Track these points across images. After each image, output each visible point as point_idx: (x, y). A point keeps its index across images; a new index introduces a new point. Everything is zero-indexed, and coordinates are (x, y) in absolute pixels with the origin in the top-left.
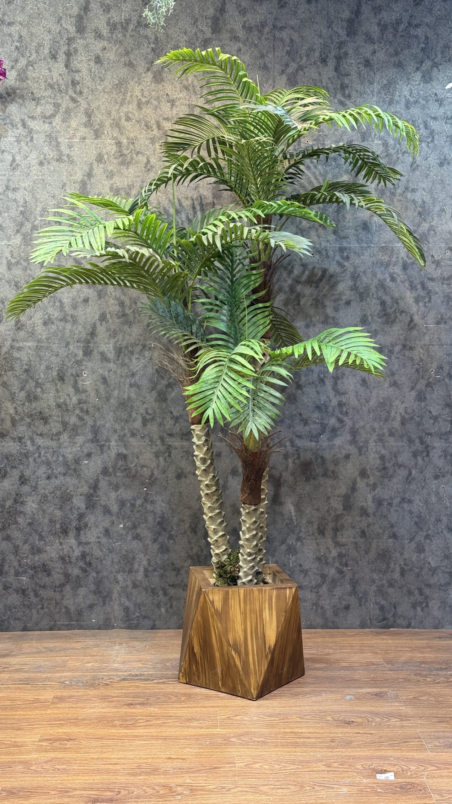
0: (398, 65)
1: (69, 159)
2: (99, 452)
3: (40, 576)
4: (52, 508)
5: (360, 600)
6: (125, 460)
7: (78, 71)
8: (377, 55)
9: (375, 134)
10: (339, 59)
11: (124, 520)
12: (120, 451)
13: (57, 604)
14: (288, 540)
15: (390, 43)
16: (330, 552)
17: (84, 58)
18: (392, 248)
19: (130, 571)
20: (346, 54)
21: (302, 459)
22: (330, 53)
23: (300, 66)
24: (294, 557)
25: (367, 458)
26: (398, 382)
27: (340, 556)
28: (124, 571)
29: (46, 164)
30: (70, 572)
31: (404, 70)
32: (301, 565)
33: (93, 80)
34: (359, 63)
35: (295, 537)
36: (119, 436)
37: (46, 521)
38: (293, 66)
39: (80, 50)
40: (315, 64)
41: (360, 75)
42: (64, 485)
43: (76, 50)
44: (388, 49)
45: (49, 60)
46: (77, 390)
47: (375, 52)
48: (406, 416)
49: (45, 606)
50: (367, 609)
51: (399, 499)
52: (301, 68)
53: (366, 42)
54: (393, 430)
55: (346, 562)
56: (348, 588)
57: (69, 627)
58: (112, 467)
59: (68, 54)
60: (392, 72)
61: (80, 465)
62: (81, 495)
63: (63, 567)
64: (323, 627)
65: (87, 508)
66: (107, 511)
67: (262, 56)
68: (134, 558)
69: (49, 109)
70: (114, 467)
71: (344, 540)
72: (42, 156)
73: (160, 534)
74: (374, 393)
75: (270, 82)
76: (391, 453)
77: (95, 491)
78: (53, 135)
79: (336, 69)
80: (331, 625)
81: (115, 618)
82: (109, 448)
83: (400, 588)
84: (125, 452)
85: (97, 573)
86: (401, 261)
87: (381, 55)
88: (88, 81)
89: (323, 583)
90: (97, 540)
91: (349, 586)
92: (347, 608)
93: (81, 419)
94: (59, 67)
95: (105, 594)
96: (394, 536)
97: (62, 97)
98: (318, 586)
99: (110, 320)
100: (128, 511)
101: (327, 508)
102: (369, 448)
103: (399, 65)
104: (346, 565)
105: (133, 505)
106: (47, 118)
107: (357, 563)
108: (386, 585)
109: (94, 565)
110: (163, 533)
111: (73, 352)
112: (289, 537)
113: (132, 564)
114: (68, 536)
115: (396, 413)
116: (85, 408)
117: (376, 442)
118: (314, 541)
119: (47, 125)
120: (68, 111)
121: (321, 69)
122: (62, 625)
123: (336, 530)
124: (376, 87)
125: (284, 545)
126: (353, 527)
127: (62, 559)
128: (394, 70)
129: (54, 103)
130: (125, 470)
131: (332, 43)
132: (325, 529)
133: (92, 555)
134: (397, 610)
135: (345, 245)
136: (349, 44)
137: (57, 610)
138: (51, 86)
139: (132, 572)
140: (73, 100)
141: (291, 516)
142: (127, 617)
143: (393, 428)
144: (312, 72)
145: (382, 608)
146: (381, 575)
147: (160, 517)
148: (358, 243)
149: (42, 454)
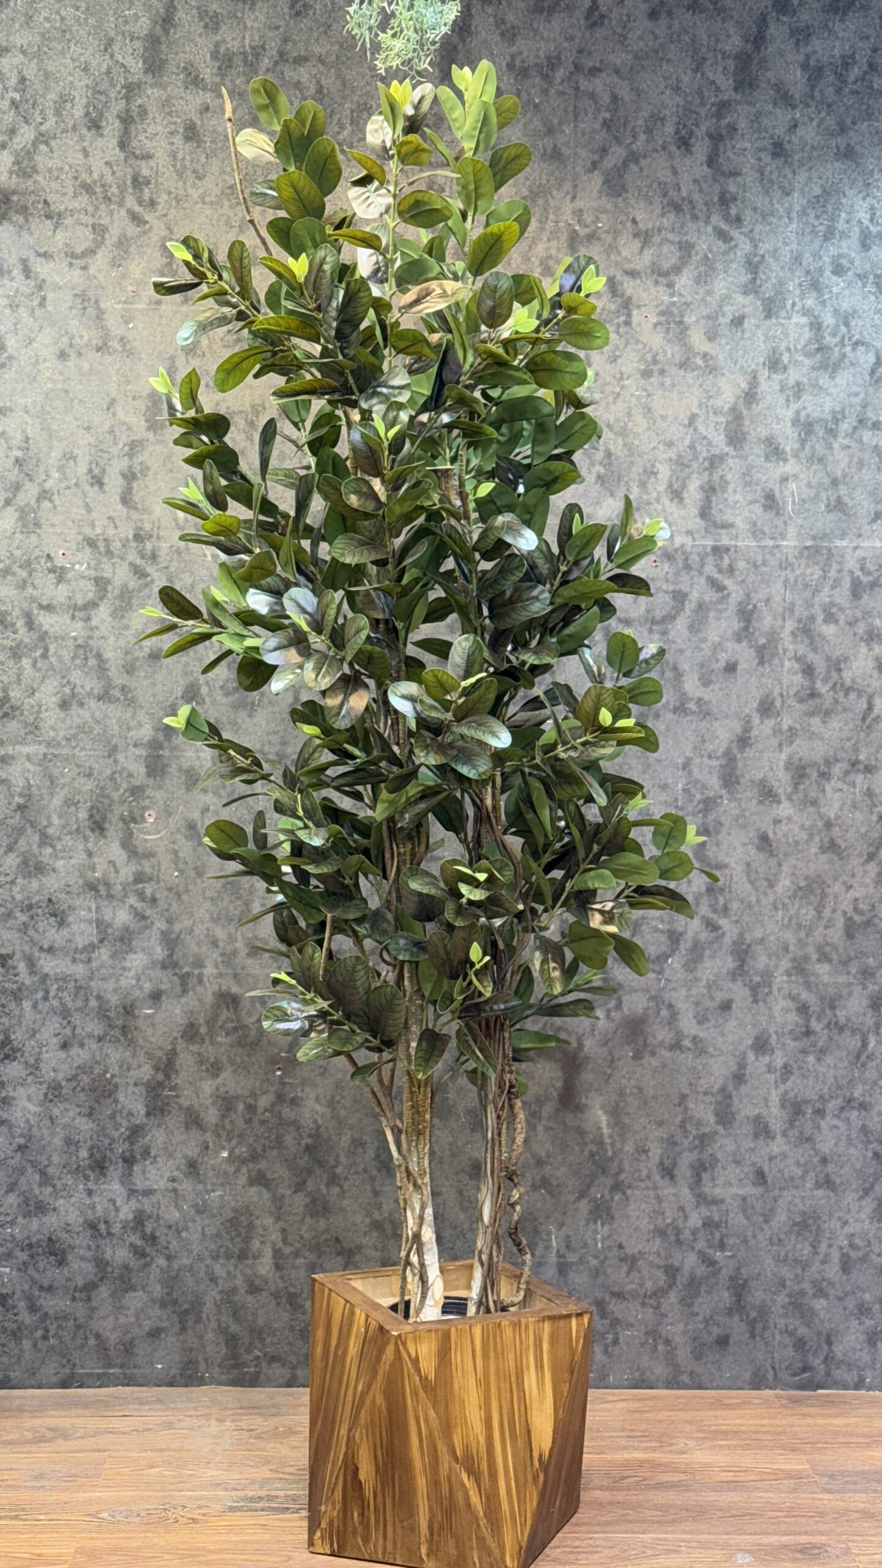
0: (846, 156)
1: (124, 346)
2: (178, 989)
3: (41, 1265)
4: (71, 1114)
5: (752, 1324)
6: (236, 1009)
7: (148, 157)
8: (800, 131)
9: (794, 305)
10: (716, 138)
11: (229, 1140)
12: (224, 988)
13: (78, 1327)
14: (593, 1191)
15: (829, 106)
16: (686, 1218)
17: (160, 129)
18: (829, 550)
19: (243, 1256)
20: (733, 128)
21: (625, 1010)
22: (697, 126)
23: (633, 153)
24: (607, 1228)
25: (770, 1009)
26: (839, 841)
27: (709, 1224)
28: (228, 1257)
29: (73, 356)
30: (108, 1255)
31: (858, 164)
32: (621, 1246)
33: (180, 175)
34: (761, 150)
35: (609, 1182)
36: (222, 955)
37: (58, 1141)
38: (617, 153)
39: (152, 109)
40: (664, 148)
41: (762, 174)
42: (98, 1063)
43: (143, 112)
44: (822, 120)
45: (84, 131)
46: (133, 853)
47: (795, 126)
48: (857, 918)
49: (51, 1333)
50: (766, 1344)
51: (839, 1102)
52: (633, 157)
53: (775, 104)
54: (828, 949)
55: (721, 1240)
56: (727, 1298)
57: (102, 1381)
58: (207, 1023)
59: (127, 120)
60: (833, 170)
61: (135, 1017)
62: (136, 1084)
63: (93, 1246)
64: (669, 1385)
65: (148, 1114)
66: (193, 1120)
67: (550, 131)
68: (251, 1226)
69: (83, 238)
70: (211, 1023)
71: (718, 1191)
72: (65, 340)
73: (310, 1172)
74: (785, 867)
75: (567, 186)
76: (822, 998)
77: (168, 1077)
78: (90, 294)
79: (711, 162)
80: (685, 1378)
81: (206, 1360)
82: (200, 981)
83: (840, 1299)
84: (235, 989)
85: (169, 1258)
86: (848, 579)
87: (808, 133)
88: (168, 179)
89: (671, 1286)
90: (170, 1185)
91: (726, 1295)
92: (723, 1342)
93: (141, 917)
94: (107, 145)
95: (186, 1306)
96: (827, 1183)
97: (112, 212)
98: (660, 1293)
99: (207, 700)
100: (240, 1123)
101: (679, 1118)
102: (775, 988)
103: (849, 154)
104: (722, 1246)
105: (251, 1109)
106: (78, 257)
107: (745, 1241)
108: (811, 1292)
109: (162, 1240)
110: (318, 1171)
111: (124, 769)
112: (597, 1182)
113: (247, 1240)
114: (105, 1176)
115: (834, 911)
116: (148, 892)
117: (789, 975)
118: (652, 1193)
119: (78, 272)
120: (123, 243)
121: (678, 160)
122: (88, 1375)
123: (700, 1169)
124: (797, 201)
125: (585, 1201)
126: (738, 1163)
127: (93, 1226)
128: (837, 165)
129: (94, 226)
130: (235, 1029)
131: (703, 104)
132: (675, 1165)
133: (158, 1219)
134: (834, 1347)
135: (725, 541)
136: (739, 108)
137: (79, 1341)
138: (88, 188)
139: (247, 1258)
140: (135, 218)
141: (602, 1135)
142: (234, 1358)
143: (828, 944)
144: (659, 167)
145: (800, 1344)
146: (799, 1271)
147: (310, 1136)
148: (755, 537)
149: (52, 993)
